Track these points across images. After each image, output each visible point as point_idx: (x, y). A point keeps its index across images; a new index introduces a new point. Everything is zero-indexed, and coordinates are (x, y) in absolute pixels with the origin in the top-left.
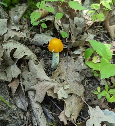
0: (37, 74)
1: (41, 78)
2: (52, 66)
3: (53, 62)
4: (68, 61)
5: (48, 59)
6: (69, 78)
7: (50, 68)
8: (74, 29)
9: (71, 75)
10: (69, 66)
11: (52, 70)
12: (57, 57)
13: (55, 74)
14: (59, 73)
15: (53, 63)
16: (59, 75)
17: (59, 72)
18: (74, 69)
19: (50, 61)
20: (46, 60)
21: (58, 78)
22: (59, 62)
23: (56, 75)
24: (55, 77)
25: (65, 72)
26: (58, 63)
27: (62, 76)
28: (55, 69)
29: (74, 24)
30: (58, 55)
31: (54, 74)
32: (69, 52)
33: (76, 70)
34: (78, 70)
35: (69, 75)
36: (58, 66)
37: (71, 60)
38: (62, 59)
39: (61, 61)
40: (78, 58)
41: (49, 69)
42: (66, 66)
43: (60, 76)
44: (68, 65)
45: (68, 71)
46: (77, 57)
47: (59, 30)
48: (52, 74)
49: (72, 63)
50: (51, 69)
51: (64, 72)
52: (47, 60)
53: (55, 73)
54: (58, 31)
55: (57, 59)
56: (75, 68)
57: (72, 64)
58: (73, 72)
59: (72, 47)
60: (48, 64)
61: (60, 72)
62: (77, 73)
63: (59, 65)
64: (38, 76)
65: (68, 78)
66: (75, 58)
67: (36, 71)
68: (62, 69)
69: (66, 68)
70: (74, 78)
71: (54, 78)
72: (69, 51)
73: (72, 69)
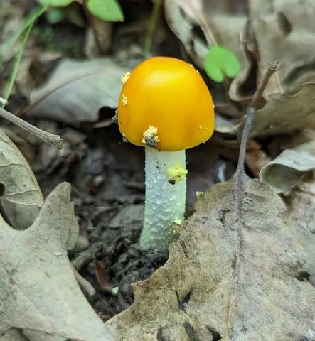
0: (20, 295)
1: (47, 327)
2: (145, 241)
3: (148, 211)
4: (245, 207)
5: (122, 199)
6: (252, 320)
7: (131, 252)
8: (276, 41)
9: (265, 300)
10: (249, 238)
11: (140, 265)
12: (172, 182)
13: (159, 293)
14: (184, 287)
15: (147, 220)
16: (187, 298)
17: (183, 277)
18: (282, 259)
19: (131, 212)
20: (111, 202)
21: (180, 317)
22: (189, 212)
23: (166, 297)
24: (158, 312)
25: (225, 281)
26: (179, 221)
27: (202, 302)
28: (161, 261)
29: (271, 10)
30: (177, 166)
31: (147, 290)
32: (249, 158)
33: (294, 268)
34: (306, 268)
35: (250, 298)
36: (177, 237)
37: (261, 199)
38: (207, 195)
39: (199, 205)
40: (305, 196)
41: (123, 258)
42: (231, 242)
43: (189, 306)
44: (245, 232)
45: (242, 274)
46: (297, 189)
47: (192, 43)
48: (138, 292)
49: (268, 221)
50: (133, 257)
51: (217, 281)
52: (120, 203)
53: (158, 285)
54: (188, 48)
55: (173, 192)
56: (290, 257)
57: (268, 229)
58: (278, 283)
59: (268, 127)
60: (117, 229)
61: (191, 277)
62: (299, 289)
63: (184, 234)
64: (26, 309)
65: (241, 317)
66: (287, 193)
67: (13, 271)
68: (202, 259)
69: (230, 251)
70: (281, 318)
71: (149, 319)
72: (248, 151)
73: (269, 262)
